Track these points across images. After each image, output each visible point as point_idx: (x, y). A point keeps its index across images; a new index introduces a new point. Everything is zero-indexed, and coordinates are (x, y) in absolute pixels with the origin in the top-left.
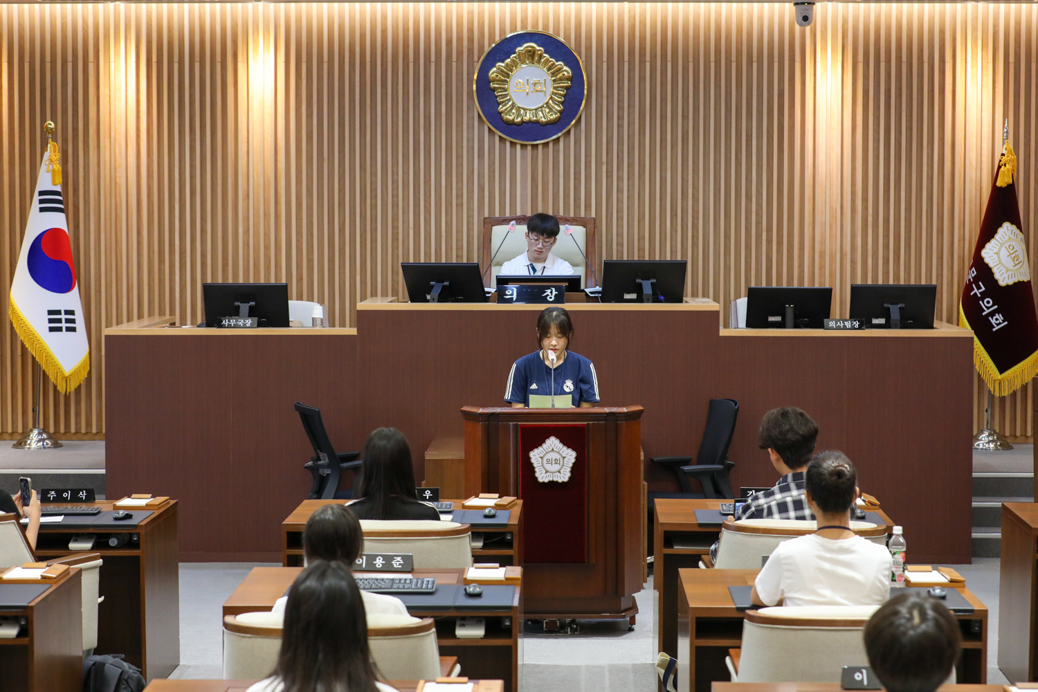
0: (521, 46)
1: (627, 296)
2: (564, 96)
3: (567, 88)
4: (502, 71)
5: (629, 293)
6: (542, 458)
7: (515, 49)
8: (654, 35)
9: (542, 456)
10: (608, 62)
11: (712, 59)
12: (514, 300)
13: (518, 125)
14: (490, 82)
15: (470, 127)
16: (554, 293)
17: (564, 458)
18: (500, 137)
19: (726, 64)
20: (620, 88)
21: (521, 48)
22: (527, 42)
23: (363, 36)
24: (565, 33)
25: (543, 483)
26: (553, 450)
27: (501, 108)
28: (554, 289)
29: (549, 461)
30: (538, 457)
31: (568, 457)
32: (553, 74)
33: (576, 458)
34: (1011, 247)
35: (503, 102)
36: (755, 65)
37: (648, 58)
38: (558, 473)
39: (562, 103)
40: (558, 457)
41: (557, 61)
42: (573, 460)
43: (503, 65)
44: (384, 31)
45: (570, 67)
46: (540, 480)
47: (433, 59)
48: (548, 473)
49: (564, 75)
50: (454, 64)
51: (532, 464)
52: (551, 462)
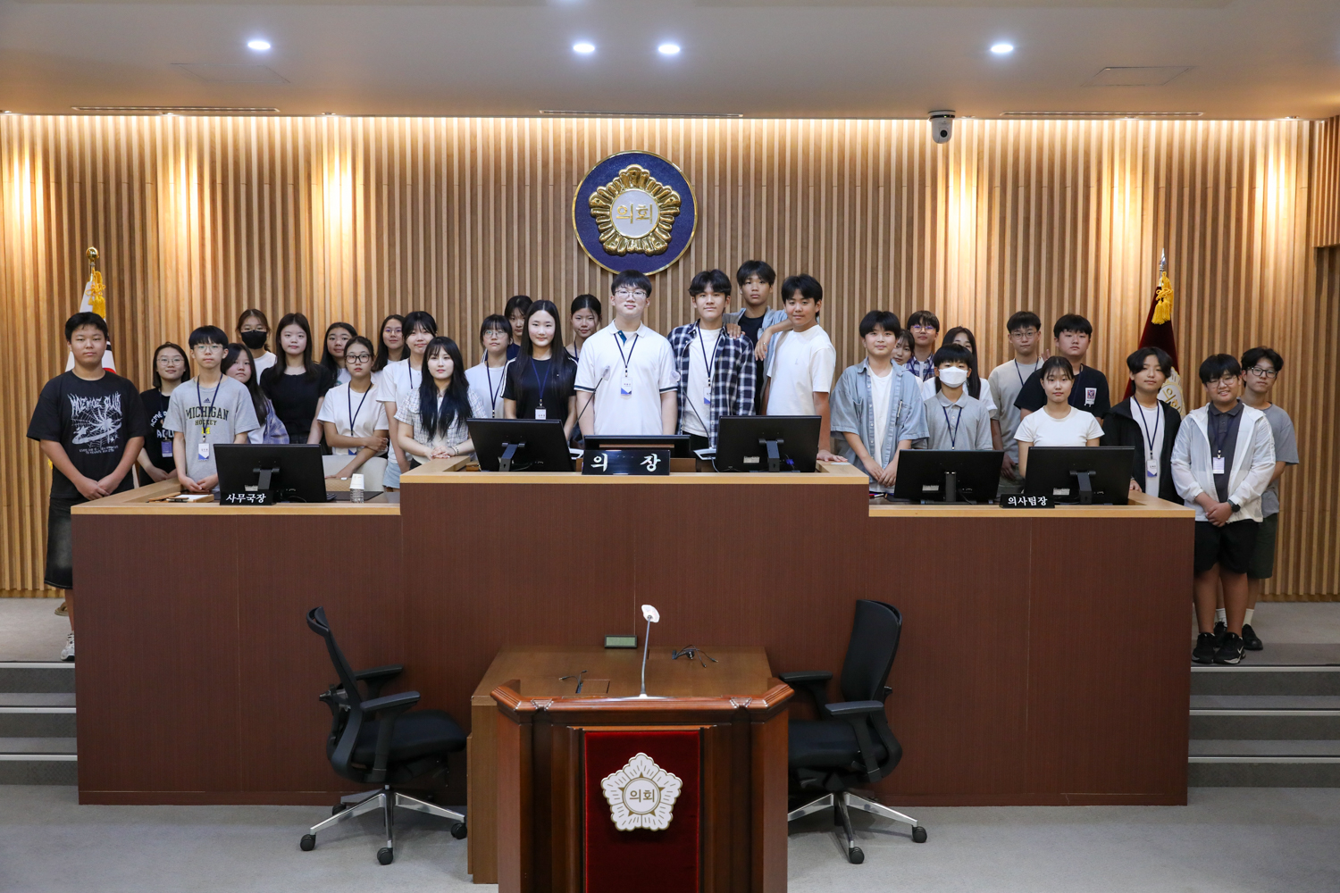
0: (624, 168)
1: (748, 460)
2: (672, 223)
3: (675, 215)
4: (604, 196)
5: (749, 455)
6: (622, 789)
7: (618, 171)
8: (770, 157)
9: (623, 786)
10: (720, 186)
11: (835, 183)
12: (604, 469)
13: (621, 255)
14: (590, 208)
15: (569, 258)
16: (656, 460)
17: (661, 789)
18: (602, 269)
19: (850, 189)
20: (734, 216)
21: (625, 171)
22: (630, 164)
23: (450, 157)
24: (673, 154)
25: (626, 832)
26: (641, 776)
27: (603, 237)
28: (655, 456)
29: (634, 795)
30: (616, 787)
31: (668, 788)
32: (662, 199)
33: (682, 789)
34: (1170, 392)
35: (605, 230)
36: (882, 190)
37: (764, 183)
38: (650, 815)
39: (670, 231)
40: (650, 787)
41: (664, 185)
42: (677, 793)
43: (605, 189)
44: (473, 152)
45: (679, 192)
46: (620, 826)
47: (528, 182)
48: (633, 816)
49: (671, 200)
50: (551, 188)
51: (605, 800)
52: (638, 796)
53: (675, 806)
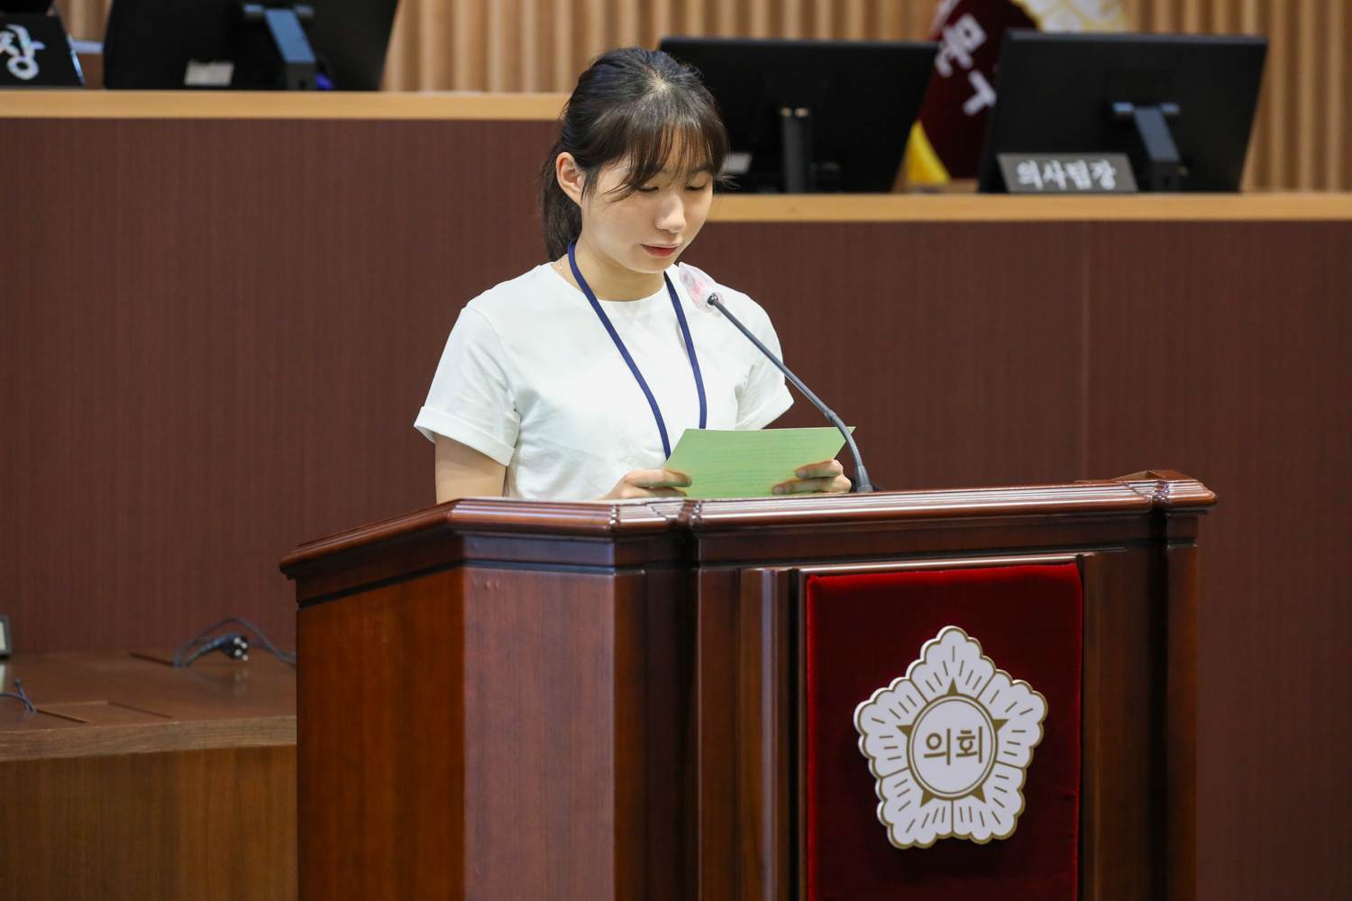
1: (197, 74)
5: (206, 59)
6: (907, 730)
9: (907, 720)
17: (998, 724)
25: (914, 850)
26: (953, 690)
29: (938, 747)
30: (891, 726)
31: (1014, 721)
33: (1047, 724)
38: (972, 800)
40: (973, 720)
42: (1035, 736)
46: (900, 836)
48: (934, 803)
52: (943, 748)
53: (1032, 772)
